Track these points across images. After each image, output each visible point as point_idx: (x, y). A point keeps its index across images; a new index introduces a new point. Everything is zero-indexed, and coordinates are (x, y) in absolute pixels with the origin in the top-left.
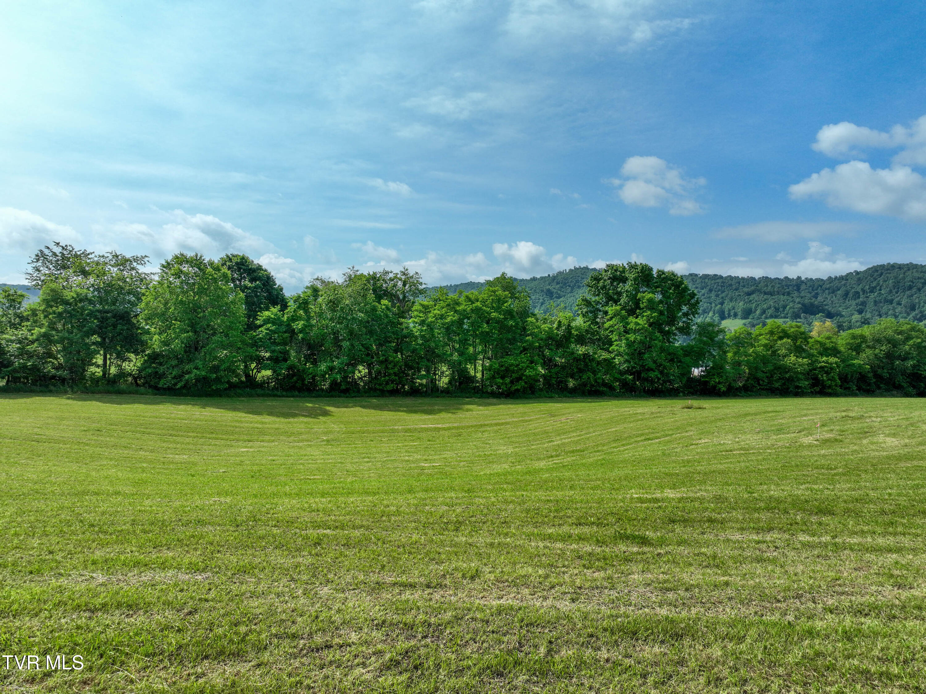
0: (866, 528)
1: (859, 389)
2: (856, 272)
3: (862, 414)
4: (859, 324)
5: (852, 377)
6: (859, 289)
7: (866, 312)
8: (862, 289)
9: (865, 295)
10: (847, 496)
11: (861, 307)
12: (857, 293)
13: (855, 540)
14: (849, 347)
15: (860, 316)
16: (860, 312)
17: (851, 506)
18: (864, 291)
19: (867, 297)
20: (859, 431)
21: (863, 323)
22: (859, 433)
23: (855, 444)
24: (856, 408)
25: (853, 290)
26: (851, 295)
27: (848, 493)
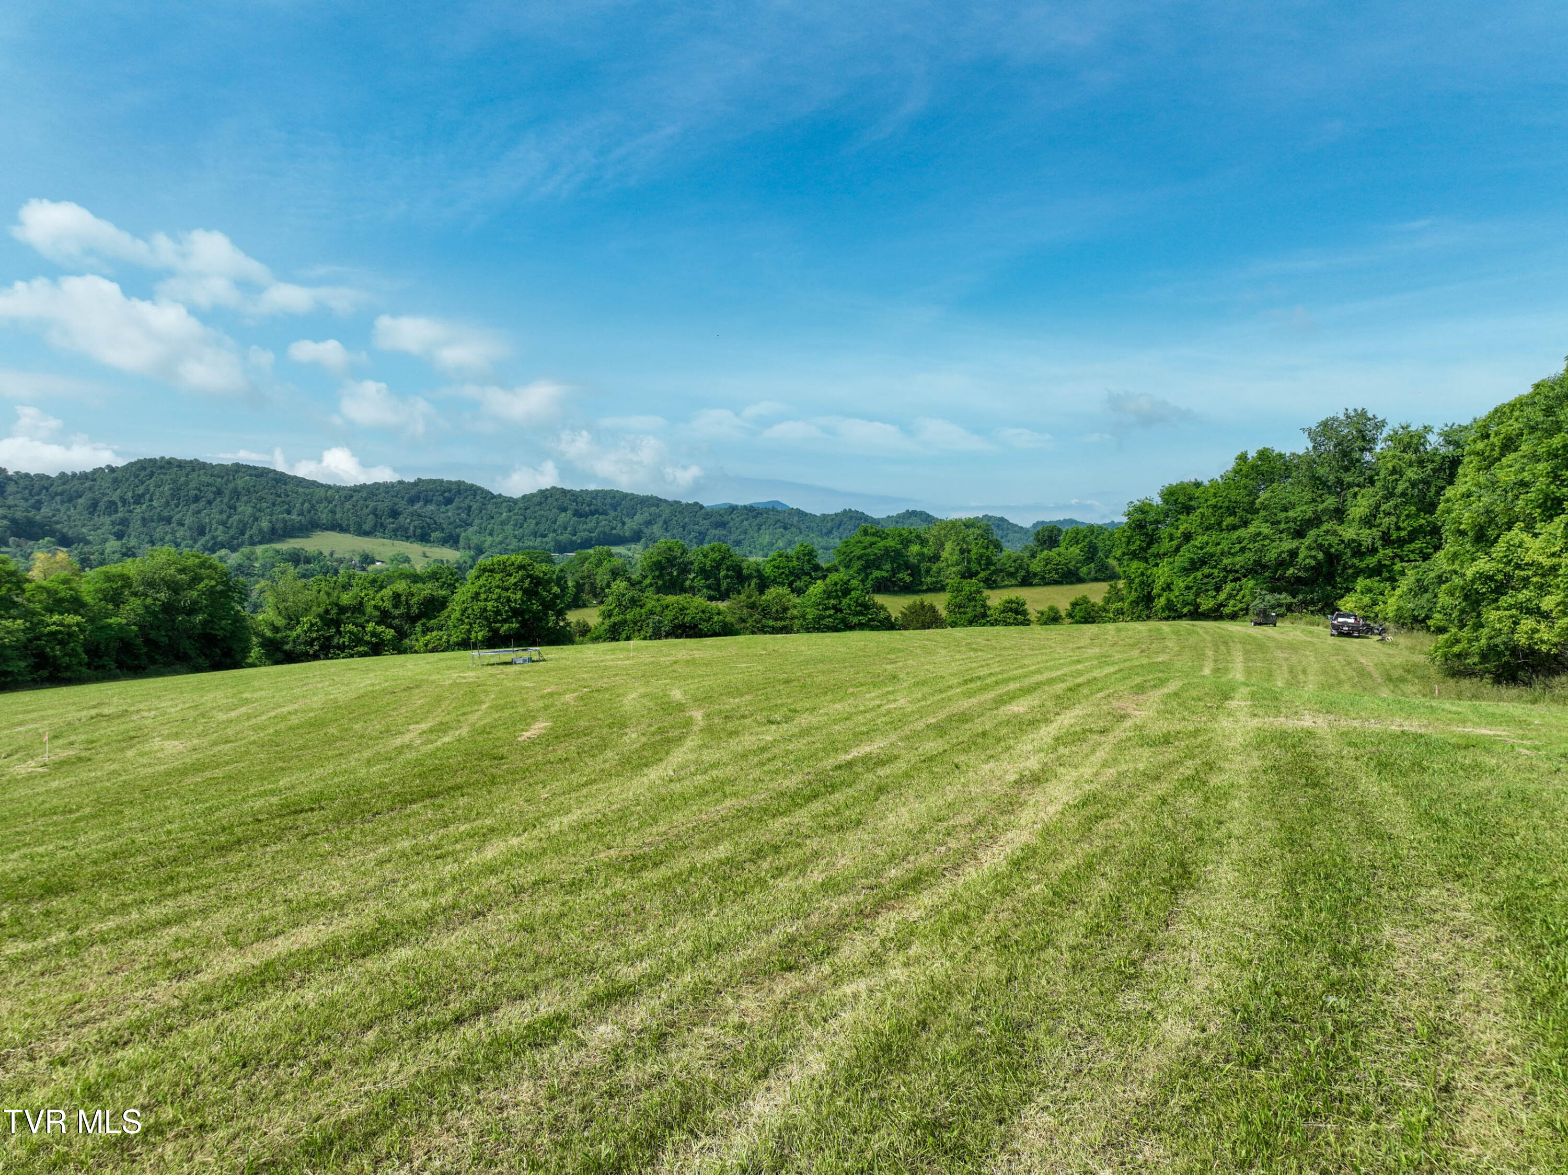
0: (129, 899)
1: (121, 666)
2: (109, 467)
3: (125, 707)
4: (117, 556)
5: (108, 645)
6: (115, 497)
7: (129, 536)
8: (121, 497)
9: (127, 508)
10: (98, 851)
11: (120, 527)
12: (113, 503)
13: (112, 923)
14: (100, 596)
15: (119, 543)
16: (119, 536)
17: (104, 867)
18: (124, 502)
19: (130, 511)
20: (120, 737)
21: (124, 555)
22: (119, 741)
23: (114, 761)
24: (115, 699)
25: (106, 499)
26: (102, 506)
27: (99, 846)
